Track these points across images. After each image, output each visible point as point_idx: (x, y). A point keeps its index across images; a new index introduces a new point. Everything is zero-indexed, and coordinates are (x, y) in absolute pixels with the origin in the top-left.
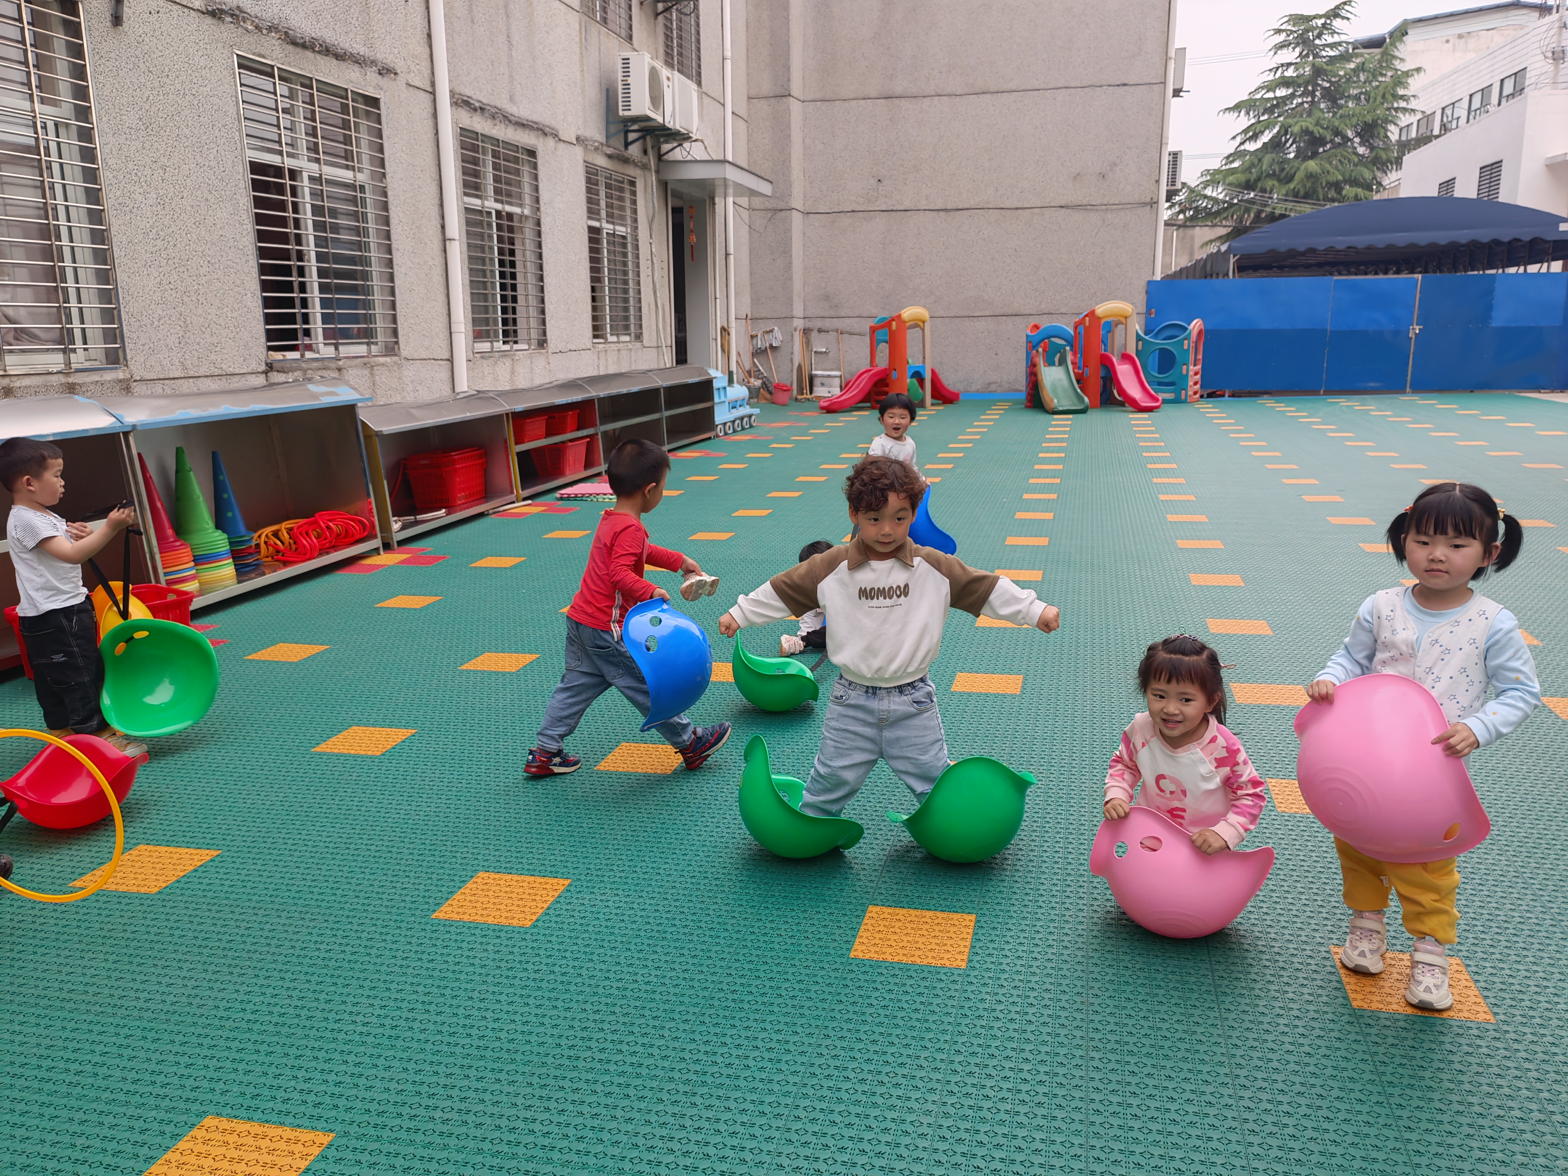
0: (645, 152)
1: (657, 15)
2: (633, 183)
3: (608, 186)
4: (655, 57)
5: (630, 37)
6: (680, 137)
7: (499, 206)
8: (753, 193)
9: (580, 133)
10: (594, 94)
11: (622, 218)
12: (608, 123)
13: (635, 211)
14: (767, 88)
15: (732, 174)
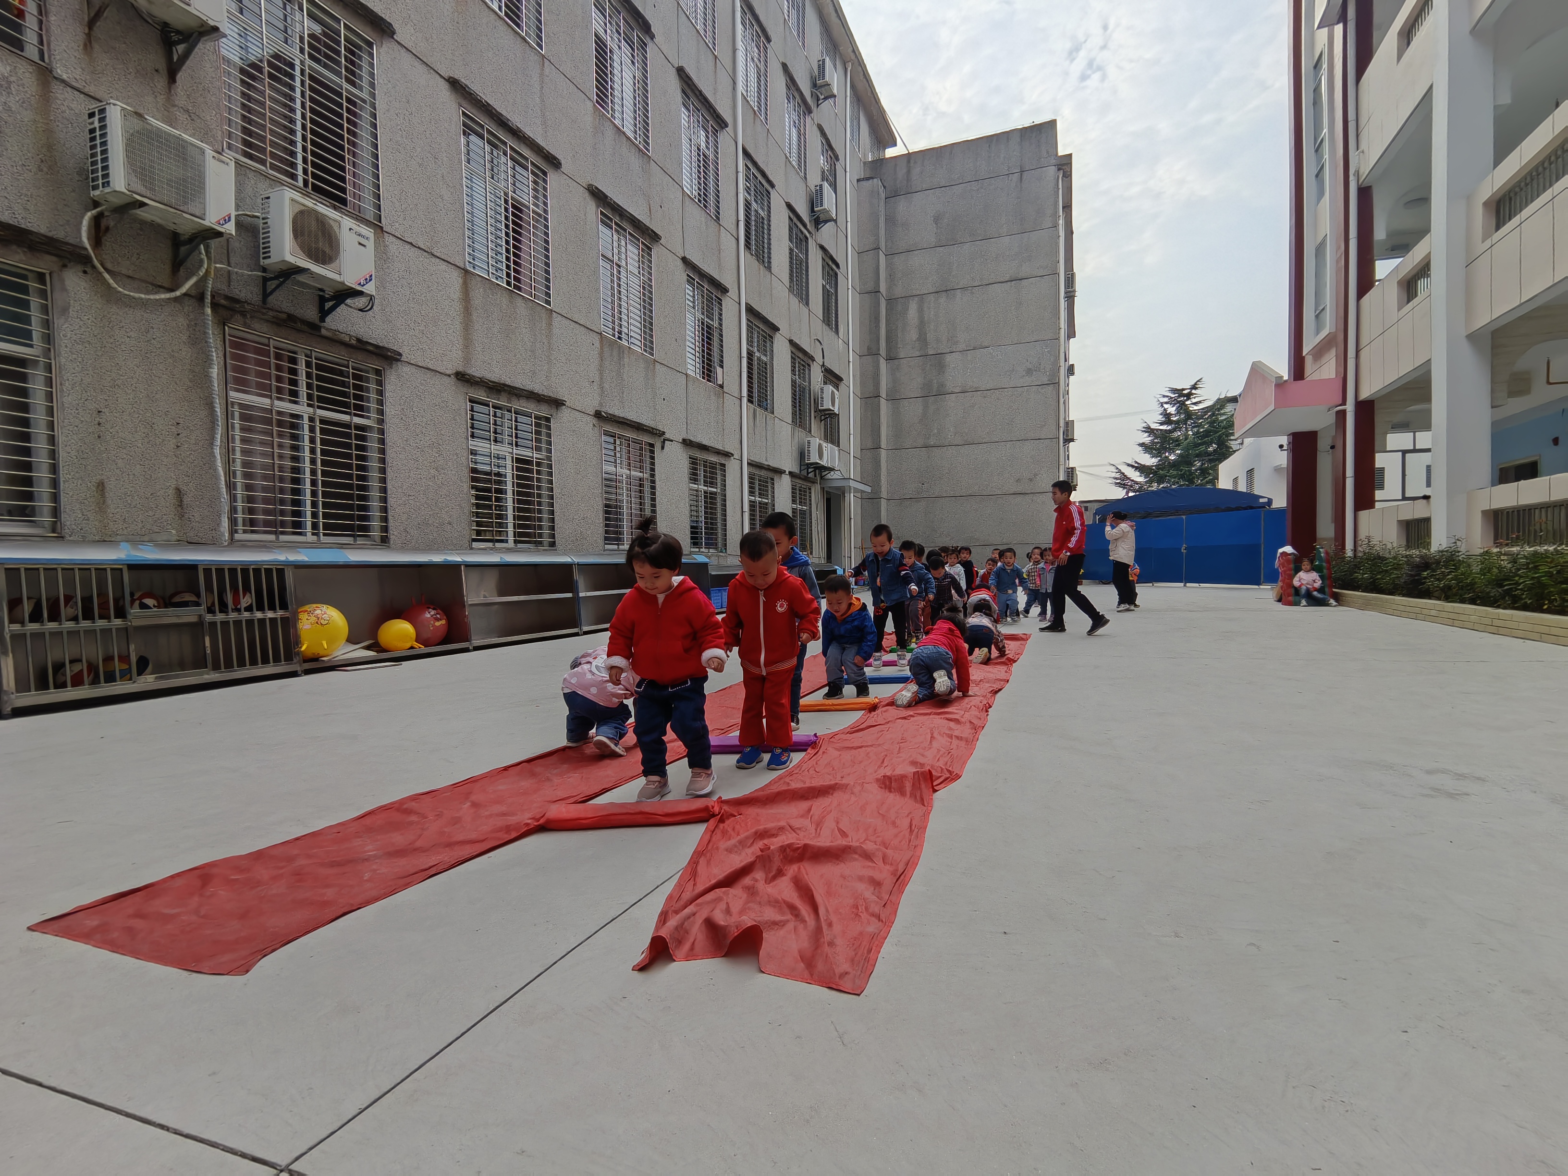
0: (815, 476)
1: (821, 421)
2: (810, 489)
3: (800, 490)
4: (820, 439)
5: (810, 431)
6: (831, 469)
7: (760, 499)
8: (862, 492)
9: (790, 470)
10: (796, 454)
11: (805, 503)
12: (801, 465)
13: (810, 500)
14: (870, 445)
15: (852, 484)
